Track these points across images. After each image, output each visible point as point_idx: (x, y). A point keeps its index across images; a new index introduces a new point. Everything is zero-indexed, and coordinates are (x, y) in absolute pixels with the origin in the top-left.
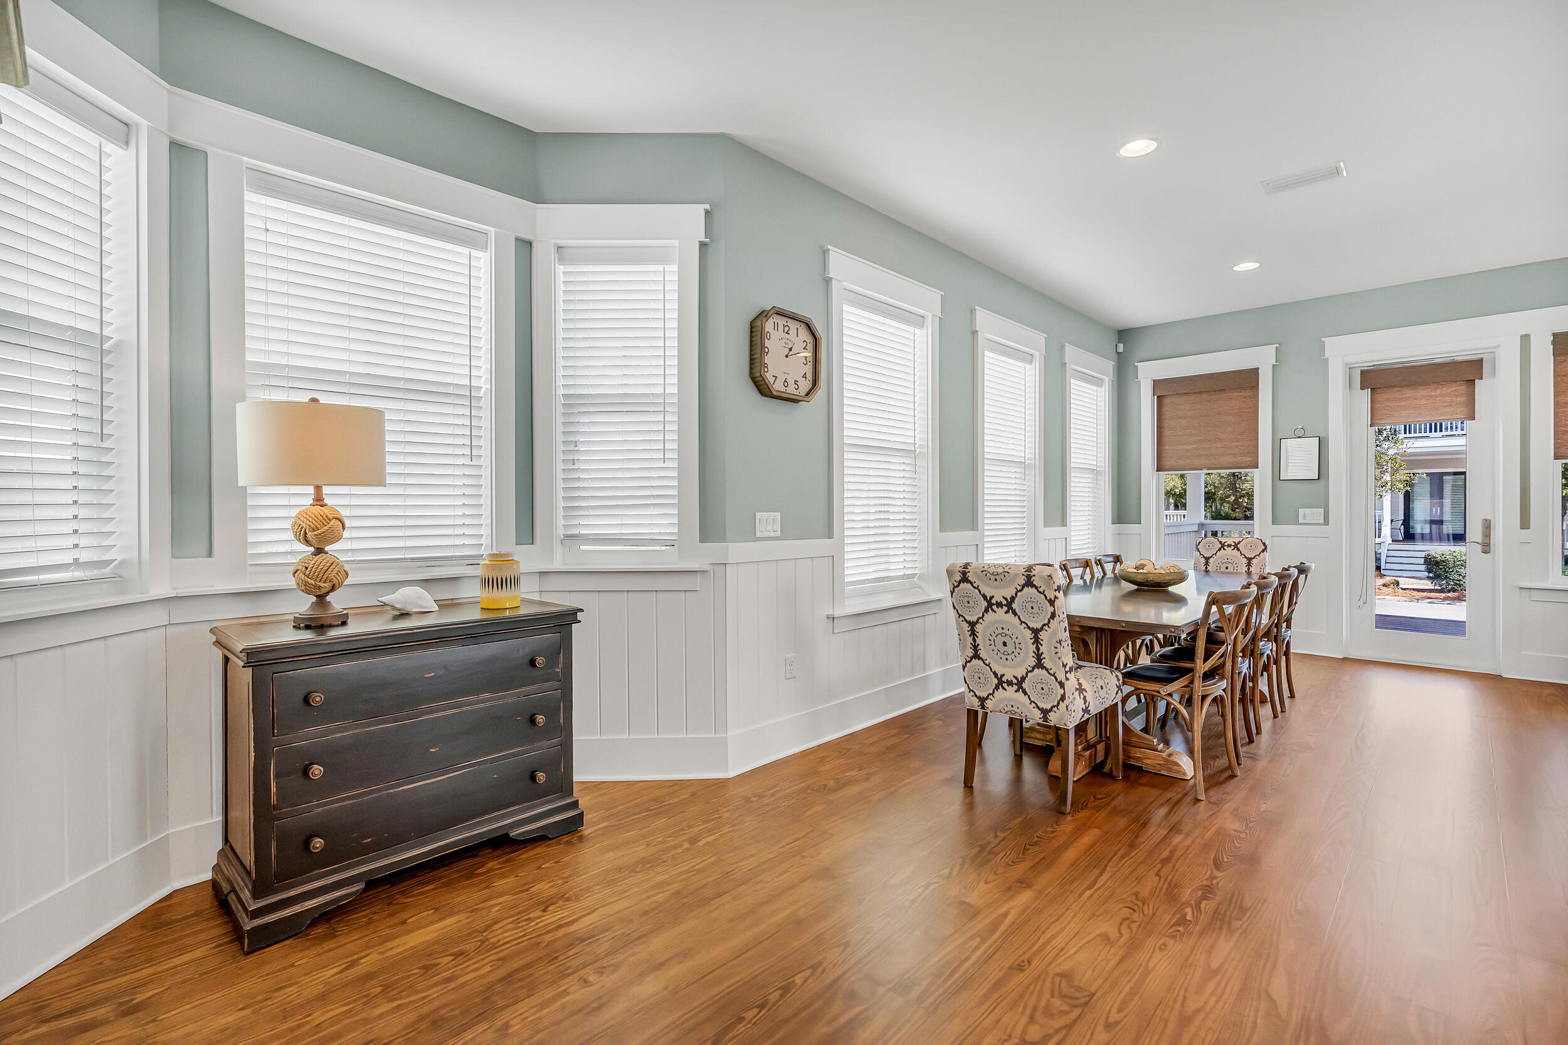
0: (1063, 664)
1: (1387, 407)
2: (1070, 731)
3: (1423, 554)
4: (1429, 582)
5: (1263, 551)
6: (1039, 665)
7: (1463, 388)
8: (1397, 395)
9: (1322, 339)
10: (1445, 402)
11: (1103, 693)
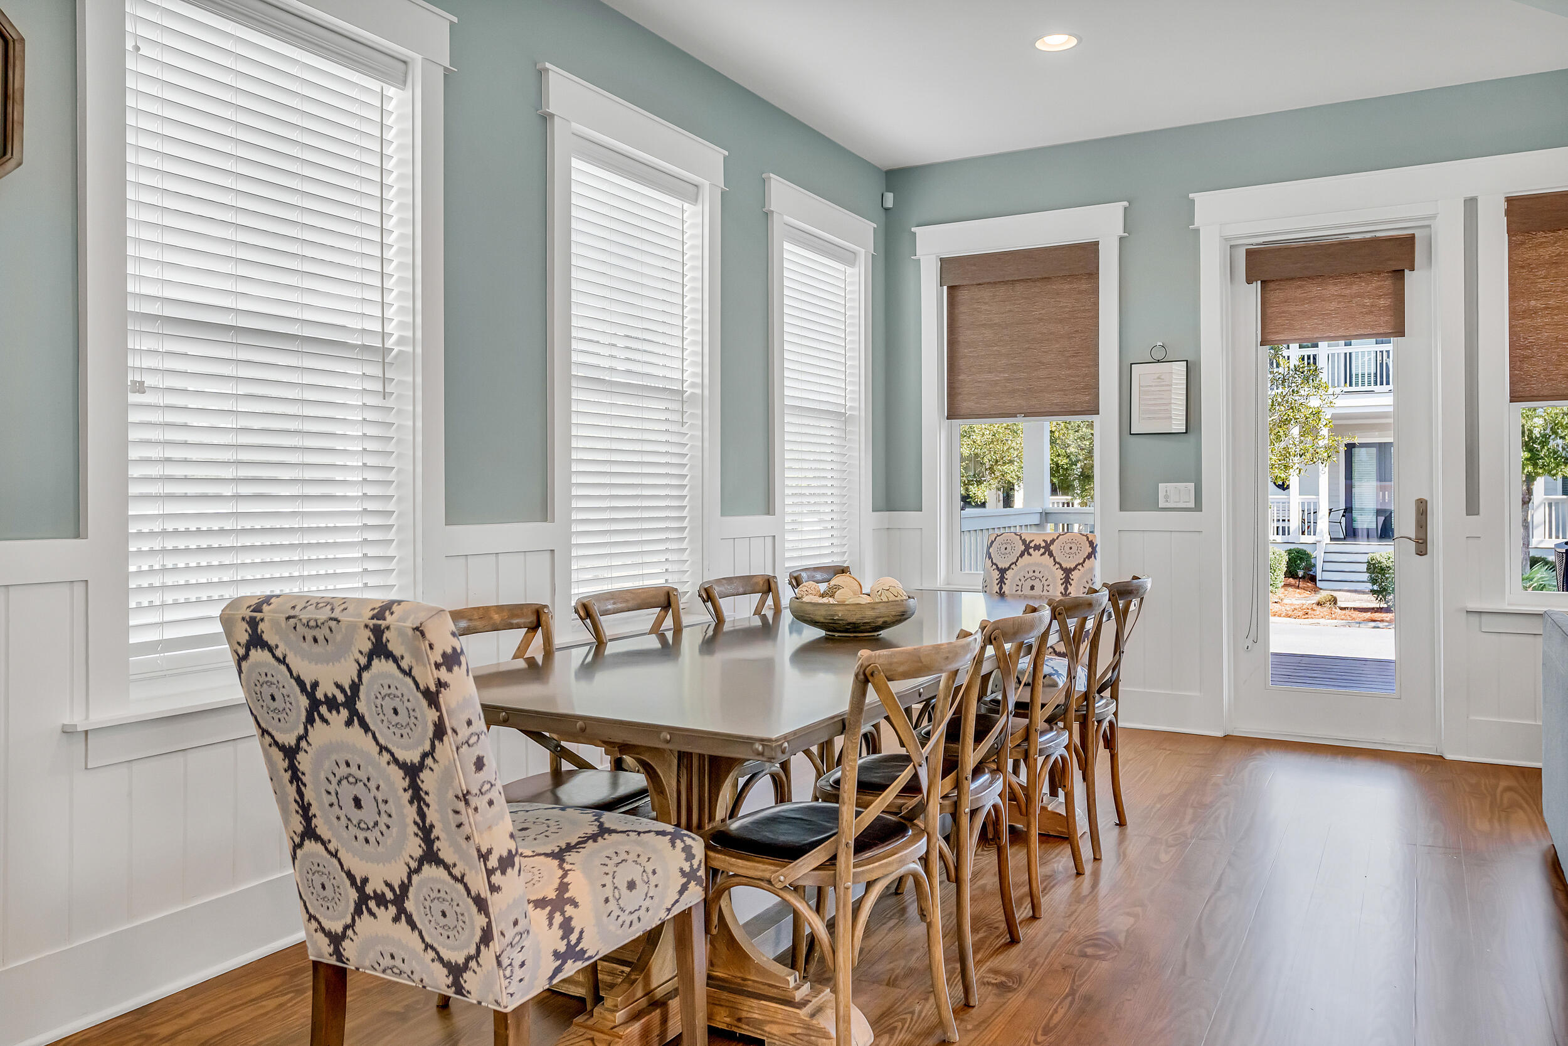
0: (479, 851)
1: (1283, 312)
2: (509, 1017)
3: (1365, 558)
4: (1372, 597)
5: (1089, 557)
6: (430, 856)
7: (1385, 283)
8: (1298, 293)
9: (1191, 196)
10: (1364, 306)
11: (631, 899)
